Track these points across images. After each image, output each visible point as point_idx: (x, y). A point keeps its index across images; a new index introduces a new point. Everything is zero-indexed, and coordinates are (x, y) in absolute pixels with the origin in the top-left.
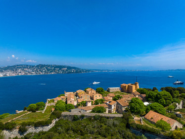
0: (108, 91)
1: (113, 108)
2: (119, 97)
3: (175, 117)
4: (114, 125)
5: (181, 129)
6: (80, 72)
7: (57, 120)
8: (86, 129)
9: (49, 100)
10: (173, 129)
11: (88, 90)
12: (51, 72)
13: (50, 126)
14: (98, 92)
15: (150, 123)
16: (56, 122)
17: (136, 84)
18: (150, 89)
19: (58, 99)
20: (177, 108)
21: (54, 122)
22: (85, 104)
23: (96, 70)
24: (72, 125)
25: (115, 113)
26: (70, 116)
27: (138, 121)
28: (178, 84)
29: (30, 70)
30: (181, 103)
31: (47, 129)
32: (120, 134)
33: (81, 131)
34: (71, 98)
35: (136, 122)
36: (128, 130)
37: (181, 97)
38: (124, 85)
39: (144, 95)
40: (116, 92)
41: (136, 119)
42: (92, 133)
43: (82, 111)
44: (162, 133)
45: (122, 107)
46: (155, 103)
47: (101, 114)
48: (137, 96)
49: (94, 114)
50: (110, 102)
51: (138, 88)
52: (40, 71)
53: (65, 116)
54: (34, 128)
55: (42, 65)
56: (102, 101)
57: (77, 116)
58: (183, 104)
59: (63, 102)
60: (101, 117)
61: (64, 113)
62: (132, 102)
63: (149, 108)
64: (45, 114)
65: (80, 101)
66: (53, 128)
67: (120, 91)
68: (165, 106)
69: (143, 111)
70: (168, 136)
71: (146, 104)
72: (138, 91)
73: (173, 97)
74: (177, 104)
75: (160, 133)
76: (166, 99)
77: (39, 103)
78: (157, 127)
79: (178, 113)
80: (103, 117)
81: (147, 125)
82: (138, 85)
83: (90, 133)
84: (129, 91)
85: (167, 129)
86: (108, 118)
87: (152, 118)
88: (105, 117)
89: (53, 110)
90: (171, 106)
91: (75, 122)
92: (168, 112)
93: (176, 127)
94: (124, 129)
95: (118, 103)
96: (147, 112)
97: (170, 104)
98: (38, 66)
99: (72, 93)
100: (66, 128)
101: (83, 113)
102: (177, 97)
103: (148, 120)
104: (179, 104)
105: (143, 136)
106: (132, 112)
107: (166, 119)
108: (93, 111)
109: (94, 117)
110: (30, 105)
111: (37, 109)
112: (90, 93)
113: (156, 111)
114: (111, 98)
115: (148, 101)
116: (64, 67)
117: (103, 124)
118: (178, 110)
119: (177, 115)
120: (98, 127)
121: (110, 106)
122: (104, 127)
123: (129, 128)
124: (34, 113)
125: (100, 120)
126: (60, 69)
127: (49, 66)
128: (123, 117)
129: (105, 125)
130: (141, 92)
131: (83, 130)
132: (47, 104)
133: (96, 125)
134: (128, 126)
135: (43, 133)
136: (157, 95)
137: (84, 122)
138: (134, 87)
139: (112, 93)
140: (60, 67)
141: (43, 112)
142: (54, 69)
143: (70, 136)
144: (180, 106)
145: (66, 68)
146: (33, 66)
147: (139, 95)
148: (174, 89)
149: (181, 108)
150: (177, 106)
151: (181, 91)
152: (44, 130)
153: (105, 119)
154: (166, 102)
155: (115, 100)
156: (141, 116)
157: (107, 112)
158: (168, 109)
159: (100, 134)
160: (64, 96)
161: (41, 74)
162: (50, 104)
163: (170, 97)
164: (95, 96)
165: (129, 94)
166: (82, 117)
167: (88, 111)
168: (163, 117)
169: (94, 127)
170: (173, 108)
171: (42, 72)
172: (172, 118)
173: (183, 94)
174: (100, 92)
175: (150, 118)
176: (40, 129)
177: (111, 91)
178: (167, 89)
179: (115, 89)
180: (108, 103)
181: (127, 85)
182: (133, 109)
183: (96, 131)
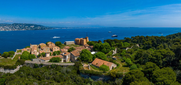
0: (65, 44)
1: (67, 57)
2: (73, 49)
3: (112, 61)
4: (67, 72)
5: (116, 68)
6: (44, 29)
7: (21, 66)
8: (43, 75)
9: (18, 50)
10: (111, 69)
11: (49, 43)
12: (22, 29)
13: (15, 70)
14: (57, 45)
15: (95, 68)
16: (20, 68)
17: (86, 38)
18: (96, 42)
19: (25, 50)
20: (114, 54)
21: (19, 67)
22: (44, 55)
23: (57, 27)
24: (32, 71)
25: (69, 62)
26: (32, 64)
27: (86, 67)
28: (114, 36)
29: (8, 27)
30: (116, 50)
31: (13, 72)
32: (72, 79)
33: (39, 77)
34: (34, 50)
35: (85, 69)
36: (78, 75)
37: (116, 45)
38: (77, 39)
39: (92, 47)
40: (72, 45)
41: (85, 66)
42: (48, 79)
43: (41, 61)
44: (104, 74)
45: (74, 57)
46: (100, 52)
47: (57, 64)
48: (87, 48)
49: (51, 63)
50: (65, 53)
51: (88, 41)
52: (14, 28)
53: (28, 64)
54: (4, 70)
55: (16, 24)
56: (59, 53)
57: (37, 64)
58: (117, 50)
59: (28, 53)
60: (57, 66)
61: (26, 61)
62: (82, 52)
63: (95, 56)
64: (13, 61)
65: (41, 52)
66: (17, 72)
67: (74, 44)
68: (106, 53)
69: (90, 59)
70: (108, 75)
71: (93, 53)
72: (88, 43)
73: (111, 46)
74: (114, 51)
75: (102, 74)
76: (106, 49)
77: (11, 52)
78: (100, 70)
79: (114, 57)
80: (59, 66)
81: (93, 69)
82: (88, 39)
83: (46, 79)
84: (81, 44)
85: (107, 70)
86: (62, 66)
87: (97, 64)
88: (60, 66)
89: (20, 58)
90: (110, 53)
91: (35, 69)
92: (108, 57)
93: (113, 67)
94: (75, 75)
95: (71, 54)
96: (93, 60)
97: (109, 51)
98: (13, 24)
99: (36, 45)
100: (28, 73)
101: (42, 62)
102: (114, 46)
103: (94, 65)
104: (115, 51)
105: (90, 78)
106: (82, 61)
107: (106, 63)
108: (51, 61)
109: (51, 66)
110: (5, 52)
111: (9, 56)
112: (50, 46)
113: (100, 58)
114: (67, 50)
115: (95, 51)
116: (32, 25)
117: (58, 72)
118: (114, 55)
119: (113, 58)
120: (54, 74)
121: (65, 57)
122: (59, 73)
123: (79, 74)
124: (6, 59)
125: (56, 68)
126: (29, 27)
127: (21, 24)
128: (74, 66)
129: (60, 72)
130: (90, 44)
131: (40, 76)
132: (16, 53)
133: (51, 72)
134: (78, 72)
135: (10, 74)
136: (101, 46)
137: (42, 70)
138: (85, 40)
139: (68, 45)
140: (29, 25)
141: (12, 59)
142: (25, 27)
143: (29, 80)
144: (115, 52)
145: (34, 26)
146: (10, 25)
147: (88, 47)
148: (112, 41)
149: (116, 53)
150: (113, 52)
151: (116, 41)
152: (11, 73)
153: (60, 67)
154: (107, 51)
155: (69, 51)
156: (89, 63)
157: (62, 61)
158: (108, 55)
159: (55, 80)
160: (30, 47)
161: (15, 30)
162: (18, 53)
163: (109, 47)
164: (54, 49)
165: (81, 46)
166: (41, 65)
167: (46, 61)
168: (105, 62)
169: (50, 74)
170: (111, 54)
171: (16, 29)
172: (111, 61)
173: (117, 43)
174: (58, 45)
175: (96, 64)
176: (7, 71)
177: (67, 44)
178: (108, 41)
179: (70, 43)
180: (63, 54)
181: (80, 39)
182: (83, 58)
183: (52, 77)
